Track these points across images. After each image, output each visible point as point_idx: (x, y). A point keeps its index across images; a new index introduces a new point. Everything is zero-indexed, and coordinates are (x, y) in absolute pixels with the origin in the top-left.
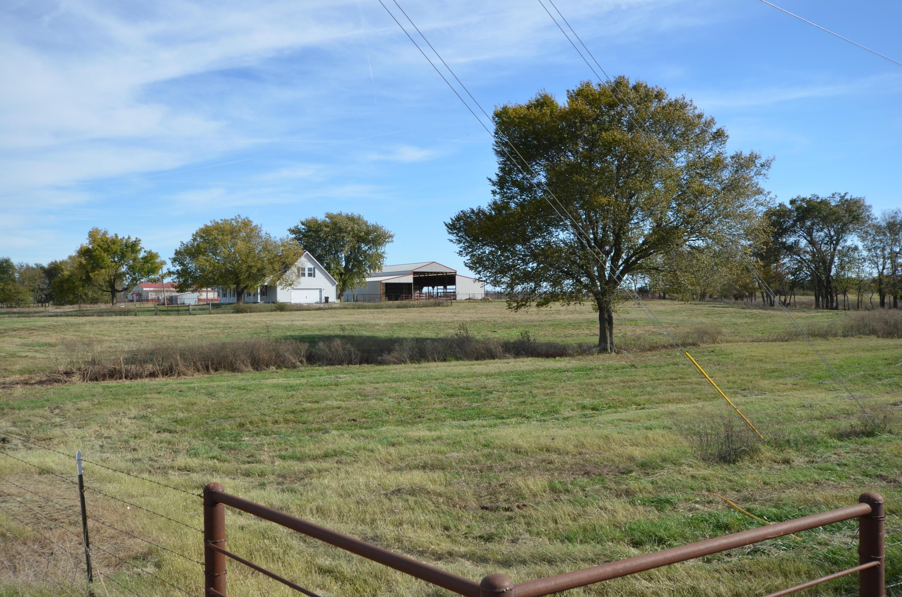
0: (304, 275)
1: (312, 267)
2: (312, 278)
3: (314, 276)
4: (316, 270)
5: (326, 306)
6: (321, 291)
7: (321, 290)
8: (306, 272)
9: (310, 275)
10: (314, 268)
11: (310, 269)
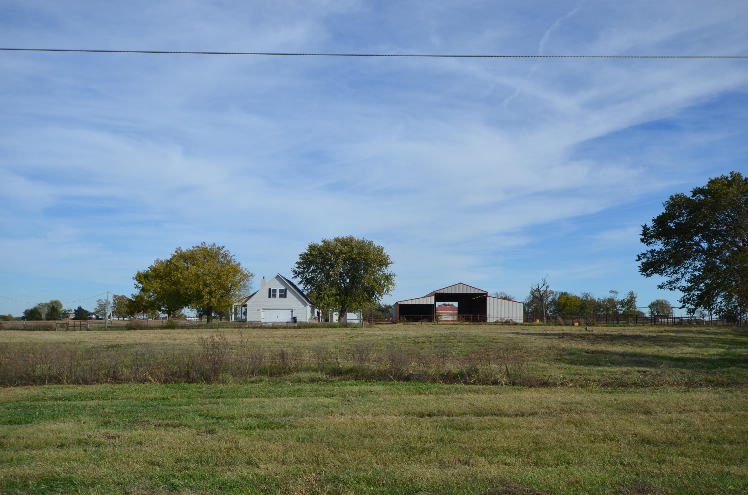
0: (274, 296)
1: (284, 288)
2: (283, 299)
3: (286, 297)
4: (287, 291)
5: (296, 325)
6: (292, 312)
7: (292, 310)
8: (278, 293)
9: (281, 296)
10: (286, 290)
11: (281, 291)
